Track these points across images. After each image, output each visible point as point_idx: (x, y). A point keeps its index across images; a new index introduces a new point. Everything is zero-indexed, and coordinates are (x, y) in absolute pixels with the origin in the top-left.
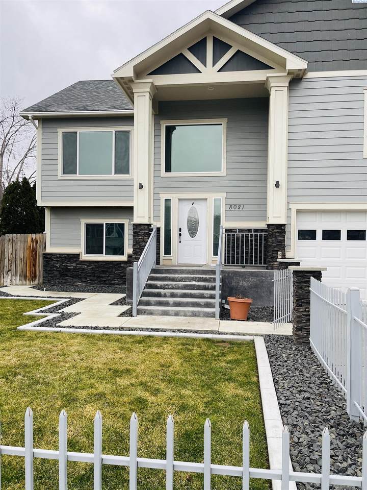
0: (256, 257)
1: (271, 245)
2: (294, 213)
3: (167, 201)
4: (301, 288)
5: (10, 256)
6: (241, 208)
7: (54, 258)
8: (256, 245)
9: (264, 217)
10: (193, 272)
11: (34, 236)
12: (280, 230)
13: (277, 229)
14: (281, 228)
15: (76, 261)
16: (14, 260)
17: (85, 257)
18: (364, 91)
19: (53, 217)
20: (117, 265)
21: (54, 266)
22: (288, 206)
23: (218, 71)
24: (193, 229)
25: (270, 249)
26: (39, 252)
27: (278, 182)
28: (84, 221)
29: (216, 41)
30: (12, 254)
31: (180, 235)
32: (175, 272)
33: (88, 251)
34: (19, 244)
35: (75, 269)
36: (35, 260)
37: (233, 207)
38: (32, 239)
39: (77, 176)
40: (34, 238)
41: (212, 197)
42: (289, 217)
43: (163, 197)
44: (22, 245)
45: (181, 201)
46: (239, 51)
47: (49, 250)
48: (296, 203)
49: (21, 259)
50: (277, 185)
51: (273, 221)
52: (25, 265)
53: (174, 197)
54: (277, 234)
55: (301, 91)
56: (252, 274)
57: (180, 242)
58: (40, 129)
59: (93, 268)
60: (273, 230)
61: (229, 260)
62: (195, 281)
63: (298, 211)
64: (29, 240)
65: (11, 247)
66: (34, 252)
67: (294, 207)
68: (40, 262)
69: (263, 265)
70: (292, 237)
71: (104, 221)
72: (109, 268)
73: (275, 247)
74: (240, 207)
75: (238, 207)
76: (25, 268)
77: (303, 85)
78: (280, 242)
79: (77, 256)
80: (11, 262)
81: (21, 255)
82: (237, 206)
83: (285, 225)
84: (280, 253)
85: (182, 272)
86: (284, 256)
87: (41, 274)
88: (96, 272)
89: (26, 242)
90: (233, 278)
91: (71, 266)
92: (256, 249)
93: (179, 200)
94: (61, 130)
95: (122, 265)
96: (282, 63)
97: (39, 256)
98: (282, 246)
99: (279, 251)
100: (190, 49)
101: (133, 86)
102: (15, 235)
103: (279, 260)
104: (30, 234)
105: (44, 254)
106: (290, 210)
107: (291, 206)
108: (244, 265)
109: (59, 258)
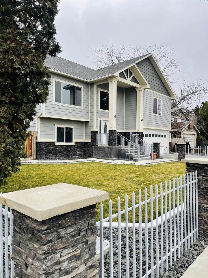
7: (43, 145)
14: (142, 133)
15: (53, 146)
17: (57, 144)
18: (153, 97)
19: (41, 122)
20: (70, 147)
21: (43, 149)
23: (130, 81)
28: (57, 126)
33: (58, 141)
35: (53, 150)
36: (31, 146)
39: (62, 104)
43: (99, 119)
46: (134, 76)
47: (39, 140)
50: (142, 120)
53: (102, 119)
59: (61, 149)
66: (30, 142)
68: (34, 147)
71: (65, 126)
72: (67, 149)
79: (54, 143)
87: (35, 153)
91: (51, 148)
94: (54, 80)
97: (34, 144)
100: (124, 71)
105: (36, 142)
109: (46, 144)
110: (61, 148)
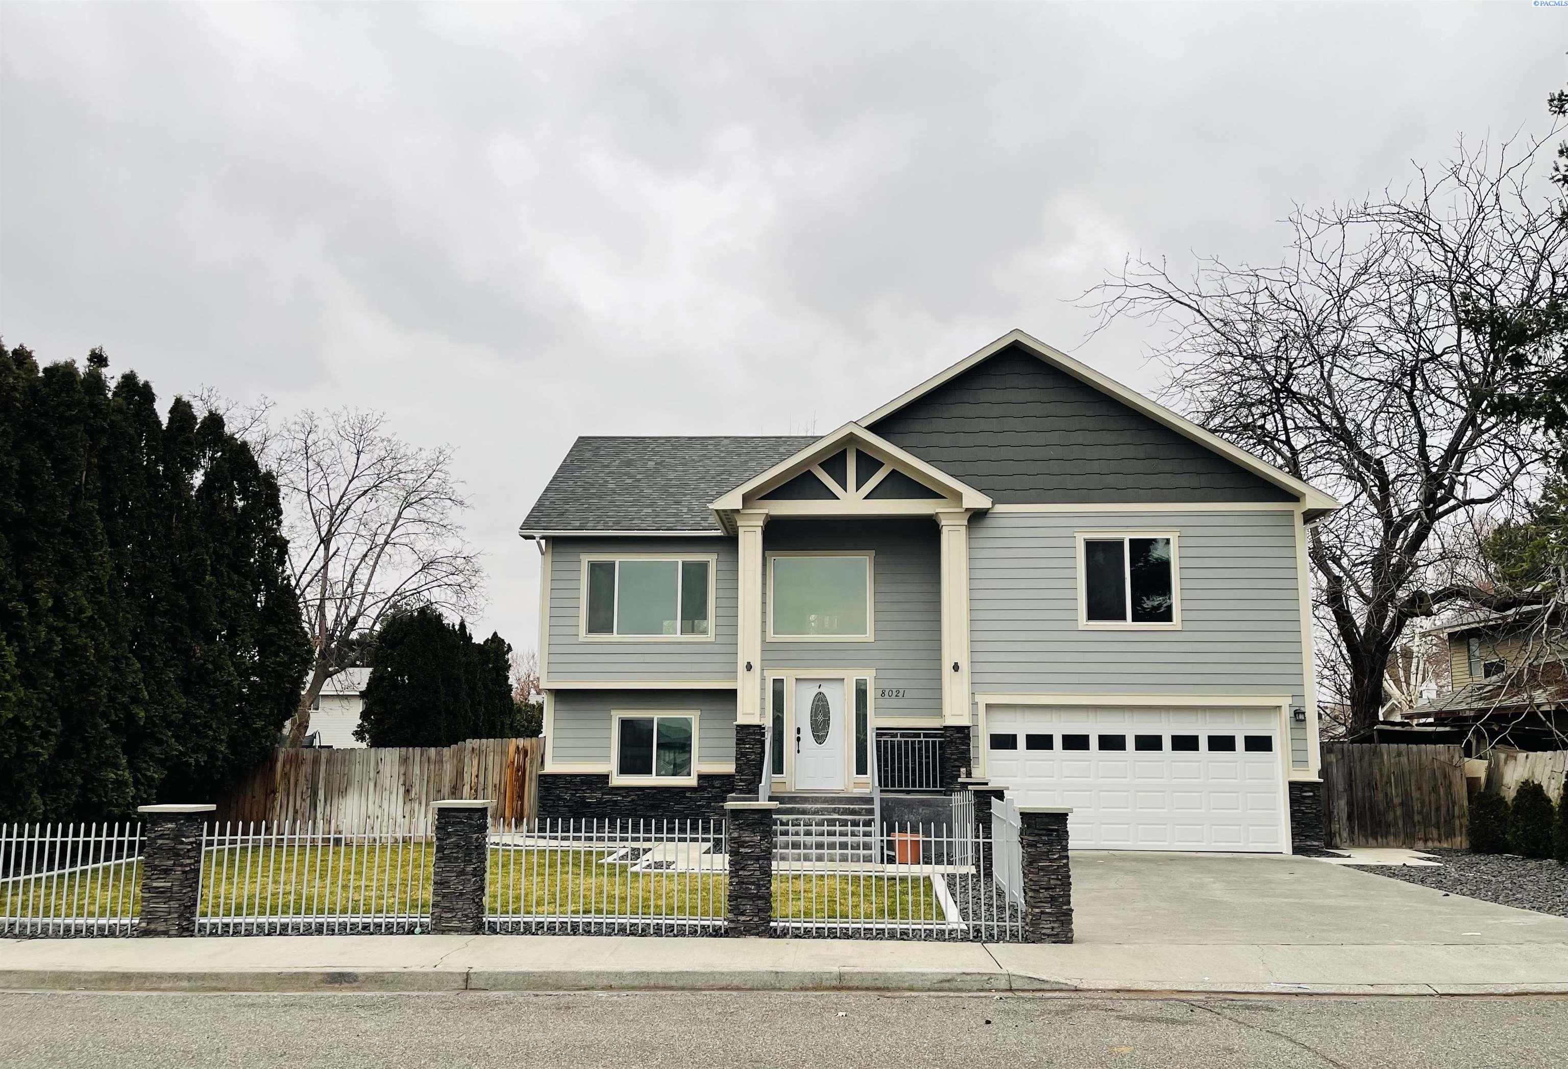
0: (928, 777)
1: (950, 758)
2: (982, 709)
3: (778, 682)
4: (982, 811)
5: (474, 780)
6: (900, 695)
7: (561, 783)
8: (927, 757)
9: (938, 710)
10: (833, 800)
11: (521, 742)
12: (962, 734)
13: (958, 733)
14: (963, 732)
15: (601, 788)
16: (480, 788)
17: (619, 780)
18: (1076, 534)
19: (558, 707)
20: (677, 794)
21: (560, 798)
22: (973, 698)
23: (865, 498)
24: (820, 729)
25: (948, 765)
26: (531, 772)
27: (956, 664)
28: (618, 715)
29: (860, 456)
30: (477, 776)
31: (799, 739)
32: (805, 800)
33: (625, 769)
34: (491, 758)
35: (600, 802)
36: (522, 787)
37: (886, 693)
38: (518, 747)
39: (615, 637)
40: (521, 747)
41: (852, 676)
42: (975, 715)
43: (772, 675)
44: (497, 758)
45: (799, 683)
46: (894, 471)
47: (551, 768)
48: (985, 693)
49: (495, 786)
50: (956, 667)
51: (950, 721)
52: (502, 797)
53: (788, 676)
54: (958, 741)
55: (987, 530)
56: (922, 803)
57: (799, 752)
58: (549, 557)
59: (633, 800)
60: (952, 735)
61: (885, 781)
62: (838, 813)
63: (989, 706)
64: (512, 749)
65: (475, 763)
66: (520, 771)
67: (983, 700)
68: (531, 790)
69: (938, 789)
70: (980, 745)
71: (657, 715)
72: (663, 800)
73: (955, 760)
74: (897, 694)
75: (895, 693)
76: (502, 802)
77: (989, 522)
78: (962, 753)
79: (605, 778)
80: (476, 791)
81: (494, 777)
82: (894, 691)
83: (968, 728)
84: (963, 770)
85: (816, 800)
86: (969, 775)
87: (534, 811)
88: (638, 808)
89: (504, 753)
90: (894, 809)
91: (592, 798)
92: (927, 763)
93: (797, 679)
94: (586, 559)
95: (688, 795)
96: (958, 496)
97: (531, 779)
98: (965, 760)
99: (961, 767)
100: (822, 465)
101: (737, 517)
102: (484, 741)
103: (960, 780)
104: (514, 740)
105: (540, 776)
106: (977, 703)
107: (978, 698)
108: (910, 788)
109: (570, 783)
110: (636, 798)
